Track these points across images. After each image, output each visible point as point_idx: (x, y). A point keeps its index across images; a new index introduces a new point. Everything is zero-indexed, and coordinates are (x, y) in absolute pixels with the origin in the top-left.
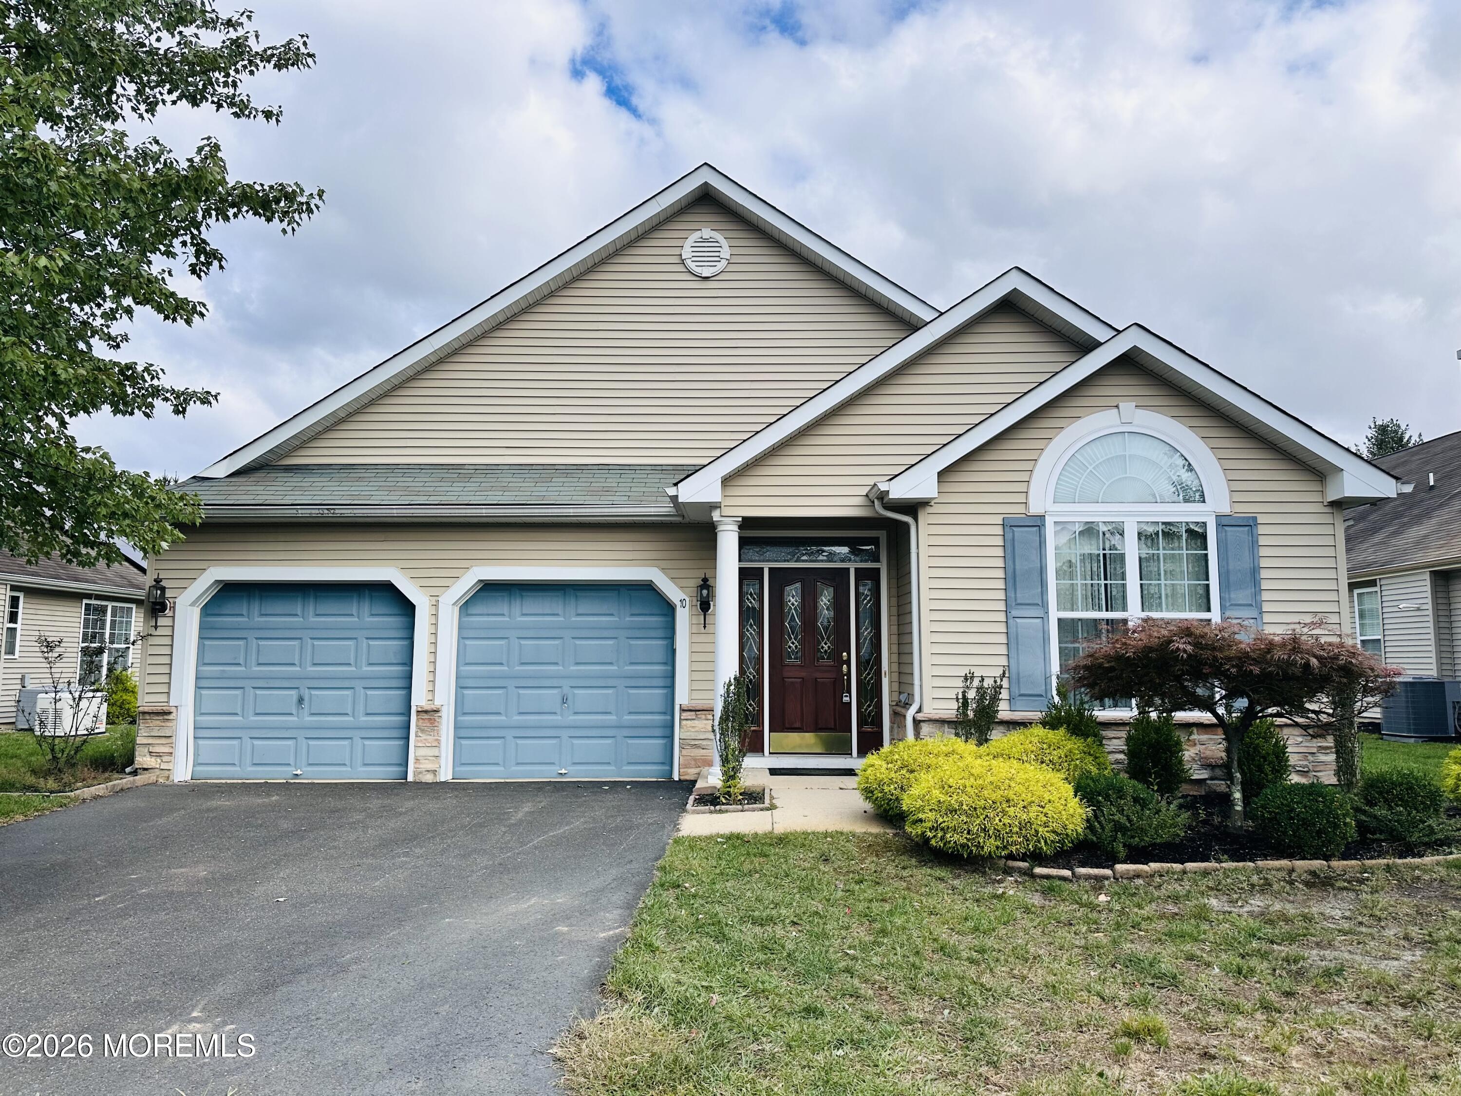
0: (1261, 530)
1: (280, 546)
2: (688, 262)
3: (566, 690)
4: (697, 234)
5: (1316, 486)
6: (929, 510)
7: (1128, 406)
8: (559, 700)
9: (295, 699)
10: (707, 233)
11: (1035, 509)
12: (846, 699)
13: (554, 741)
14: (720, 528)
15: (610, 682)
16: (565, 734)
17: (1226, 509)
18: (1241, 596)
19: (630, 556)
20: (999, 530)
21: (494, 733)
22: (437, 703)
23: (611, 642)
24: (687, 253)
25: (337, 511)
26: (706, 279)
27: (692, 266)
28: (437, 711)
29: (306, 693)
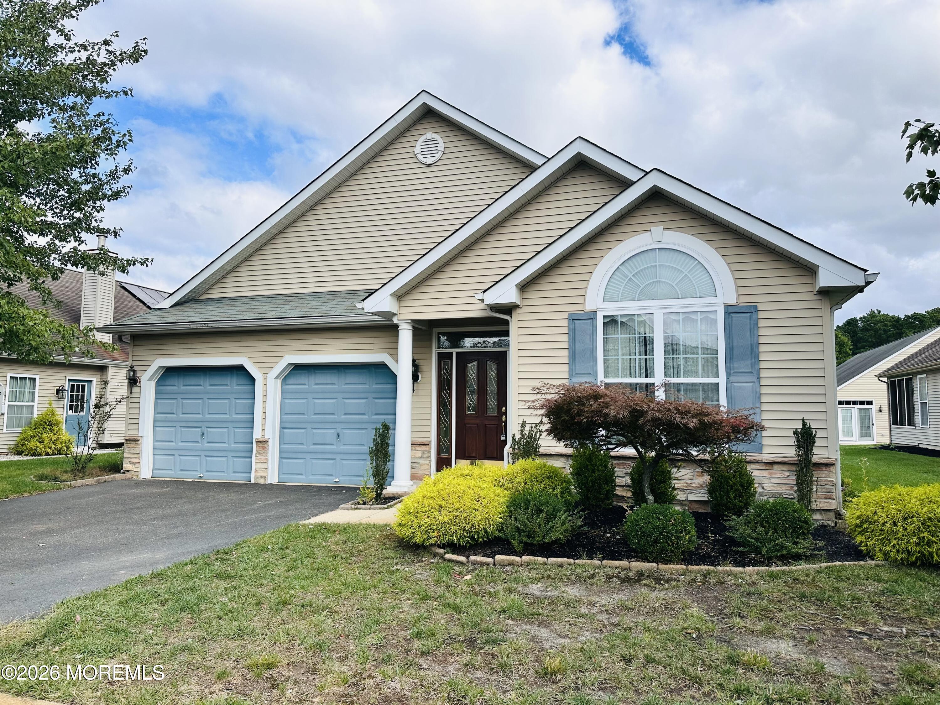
0: (761, 315)
1: (189, 346)
2: (419, 156)
3: (339, 430)
4: (423, 138)
5: (807, 280)
6: (520, 311)
7: (657, 230)
8: (336, 436)
9: (200, 433)
10: (429, 135)
11: (590, 307)
12: (503, 438)
13: (331, 462)
14: (400, 327)
15: (364, 426)
16: (338, 457)
17: (732, 300)
18: (742, 365)
19: (372, 346)
20: (565, 323)
21: (300, 456)
22: (267, 437)
23: (364, 401)
24: (417, 150)
25: (209, 325)
26: (430, 165)
27: (420, 157)
28: (266, 442)
29: (205, 430)
